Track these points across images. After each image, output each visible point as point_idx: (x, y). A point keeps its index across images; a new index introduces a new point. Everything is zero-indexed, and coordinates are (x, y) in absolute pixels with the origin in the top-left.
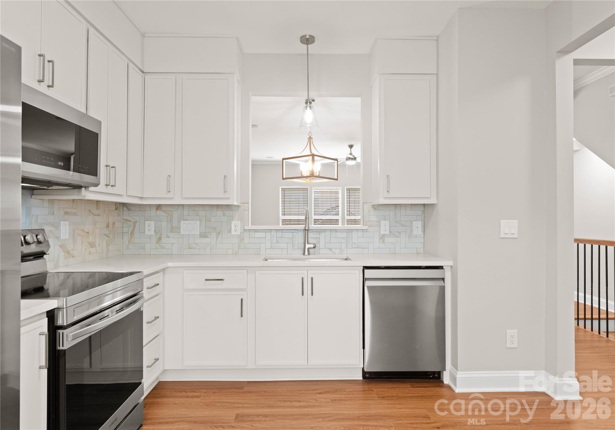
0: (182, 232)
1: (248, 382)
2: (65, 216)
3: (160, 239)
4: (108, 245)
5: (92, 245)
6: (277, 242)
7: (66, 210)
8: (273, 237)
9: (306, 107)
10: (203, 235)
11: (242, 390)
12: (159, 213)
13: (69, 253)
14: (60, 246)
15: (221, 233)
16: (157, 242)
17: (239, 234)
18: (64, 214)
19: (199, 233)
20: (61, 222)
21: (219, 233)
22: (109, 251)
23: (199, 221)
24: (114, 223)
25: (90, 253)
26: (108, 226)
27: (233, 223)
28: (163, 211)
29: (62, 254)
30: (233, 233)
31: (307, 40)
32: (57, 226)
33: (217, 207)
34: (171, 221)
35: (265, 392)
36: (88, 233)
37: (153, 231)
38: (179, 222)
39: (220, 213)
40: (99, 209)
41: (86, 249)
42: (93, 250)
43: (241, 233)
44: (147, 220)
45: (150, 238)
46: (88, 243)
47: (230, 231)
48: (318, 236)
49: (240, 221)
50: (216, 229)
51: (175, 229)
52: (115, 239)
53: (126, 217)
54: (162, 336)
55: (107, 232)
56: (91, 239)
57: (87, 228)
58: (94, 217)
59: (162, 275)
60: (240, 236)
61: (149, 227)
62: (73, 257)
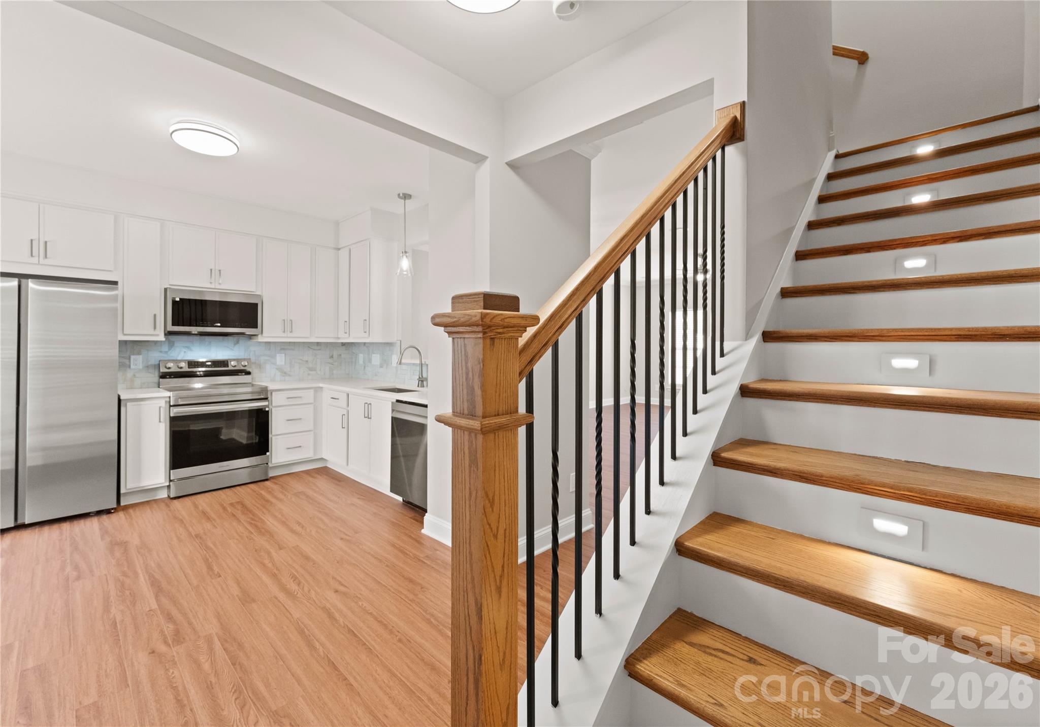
0: (373, 363)
2: (282, 351)
3: (365, 367)
4: (331, 370)
5: (311, 369)
6: (413, 374)
7: (283, 347)
8: (411, 369)
10: (381, 367)
12: (365, 348)
13: (285, 373)
14: (277, 369)
16: (364, 370)
18: (280, 350)
19: (379, 364)
20: (278, 354)
23: (379, 356)
24: (341, 355)
26: (332, 357)
27: (393, 356)
29: (278, 374)
30: (393, 365)
32: (274, 357)
33: (387, 344)
34: (369, 356)
36: (307, 361)
37: (363, 362)
38: (372, 356)
39: (387, 349)
41: (304, 372)
42: (311, 372)
43: (397, 365)
44: (360, 355)
45: (361, 366)
46: (307, 368)
49: (396, 356)
51: (370, 361)
52: (341, 366)
53: (354, 351)
54: (312, 433)
55: (330, 361)
56: (310, 365)
57: (305, 358)
58: (315, 352)
59: (312, 391)
60: (396, 367)
61: (361, 359)
62: (290, 376)
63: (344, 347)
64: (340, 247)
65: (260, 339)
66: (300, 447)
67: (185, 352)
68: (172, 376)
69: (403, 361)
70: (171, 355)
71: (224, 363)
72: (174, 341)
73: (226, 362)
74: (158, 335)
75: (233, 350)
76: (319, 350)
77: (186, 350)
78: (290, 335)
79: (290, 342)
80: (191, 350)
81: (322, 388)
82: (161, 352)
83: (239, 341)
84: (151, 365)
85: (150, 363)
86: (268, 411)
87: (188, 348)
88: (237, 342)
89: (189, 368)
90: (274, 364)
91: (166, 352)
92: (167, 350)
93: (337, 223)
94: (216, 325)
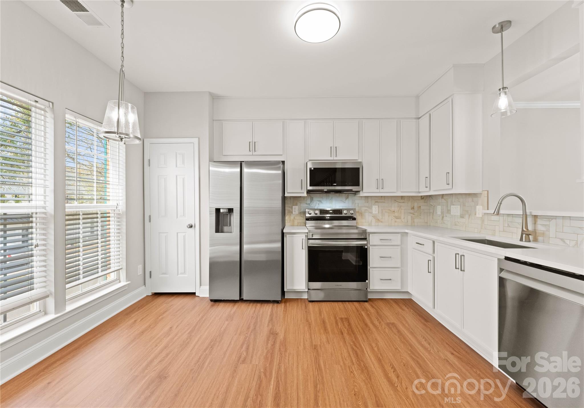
0: (452, 214)
1: (440, 324)
2: (376, 203)
3: (443, 217)
4: (412, 219)
5: (397, 218)
6: (509, 226)
7: (376, 201)
8: (505, 221)
9: (500, 94)
10: (462, 217)
12: (443, 201)
13: (378, 220)
14: (373, 216)
15: (471, 215)
16: (442, 220)
17: (481, 216)
18: (375, 203)
19: (459, 215)
20: (373, 206)
21: (470, 215)
22: (414, 222)
23: (459, 206)
24: (420, 207)
25: (395, 222)
26: (413, 208)
27: (478, 207)
28: (444, 199)
29: (374, 220)
30: (477, 216)
32: (371, 208)
33: (469, 195)
34: (447, 206)
36: (394, 211)
37: (440, 212)
38: (450, 206)
39: (470, 199)
40: (404, 199)
41: (392, 219)
42: (398, 220)
43: (482, 216)
44: (438, 205)
45: (439, 216)
46: (394, 216)
47: (476, 214)
49: (481, 206)
50: (468, 212)
51: (449, 211)
52: (420, 215)
53: (431, 203)
54: (400, 269)
55: (412, 211)
56: (396, 214)
57: (393, 209)
58: (399, 204)
59: (399, 235)
60: (482, 218)
61: (439, 209)
62: (382, 222)
63: (423, 200)
64: (419, 117)
65: (361, 194)
66: (391, 280)
67: (318, 204)
68: (312, 219)
69: (501, 212)
70: (311, 206)
71: (339, 211)
72: (313, 197)
73: (341, 211)
74: (303, 193)
75: (345, 203)
76: (403, 202)
77: (319, 203)
78: (382, 191)
79: (382, 196)
80: (322, 203)
81: (407, 233)
82: (307, 204)
83: (348, 197)
84: (302, 212)
85: (301, 211)
86: (367, 248)
87: (320, 201)
89: (320, 214)
90: (371, 213)
91: (309, 204)
92: (310, 203)
93: (418, 97)
94: (334, 184)
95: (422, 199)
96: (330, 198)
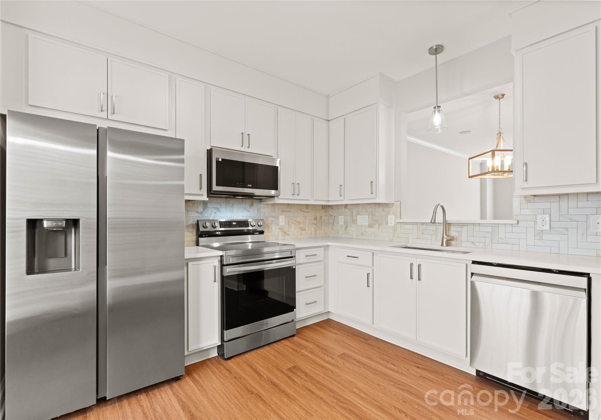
0: (358, 224)
1: (377, 338)
2: (283, 213)
3: (347, 227)
4: (316, 230)
5: (303, 229)
6: (423, 233)
7: (283, 209)
8: (419, 229)
9: (435, 111)
10: (370, 226)
11: (366, 341)
12: (347, 210)
13: (285, 233)
14: (279, 229)
15: (381, 225)
16: (345, 230)
17: (393, 225)
18: (282, 212)
19: (367, 224)
20: (280, 216)
21: (380, 225)
22: (317, 234)
23: (368, 216)
24: (321, 217)
25: (301, 234)
26: (316, 219)
27: (389, 217)
28: (348, 209)
29: (281, 233)
30: (389, 224)
31: (436, 50)
32: (277, 218)
33: (379, 205)
34: (352, 216)
35: (379, 349)
36: (300, 222)
37: (343, 223)
38: (356, 216)
39: (380, 209)
40: (309, 209)
41: (298, 232)
42: (303, 232)
43: (395, 225)
44: (340, 215)
45: (342, 227)
46: (300, 228)
47: (387, 223)
48: (460, 229)
49: (394, 216)
50: (378, 222)
51: (354, 221)
52: (322, 226)
53: (330, 213)
54: (322, 288)
55: (315, 222)
56: (302, 226)
57: (298, 220)
58: (305, 213)
59: (322, 249)
60: (394, 227)
61: (341, 219)
62: (288, 235)
63: (323, 210)
64: (329, 120)
65: (277, 201)
66: (315, 302)
67: (215, 213)
68: (207, 235)
70: (205, 215)
71: (245, 223)
73: (247, 222)
74: (202, 195)
75: (249, 211)
76: (308, 212)
77: (215, 211)
78: (297, 197)
79: (288, 204)
80: (220, 211)
81: (328, 246)
82: (197, 212)
83: (253, 203)
84: (191, 224)
85: (189, 223)
86: (295, 269)
87: (217, 209)
88: (252, 205)
89: (220, 227)
90: (278, 224)
91: (201, 213)
92: (202, 211)
93: (328, 97)
94: (249, 186)
95: (323, 208)
96: (231, 205)
